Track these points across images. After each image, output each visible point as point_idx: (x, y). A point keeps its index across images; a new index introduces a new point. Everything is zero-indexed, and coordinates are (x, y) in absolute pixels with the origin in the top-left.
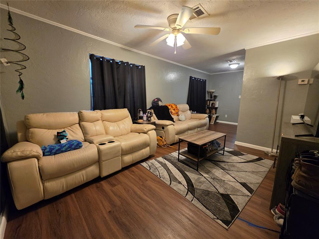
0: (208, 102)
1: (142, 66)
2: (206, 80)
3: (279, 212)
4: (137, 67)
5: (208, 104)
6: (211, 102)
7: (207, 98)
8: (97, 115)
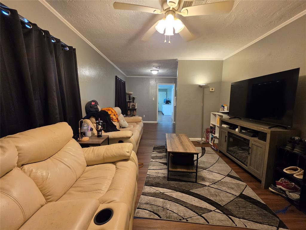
0: (129, 103)
1: (71, 48)
2: (125, 82)
3: (286, 189)
4: (64, 46)
5: (129, 106)
6: (131, 104)
7: (127, 100)
8: (7, 154)
